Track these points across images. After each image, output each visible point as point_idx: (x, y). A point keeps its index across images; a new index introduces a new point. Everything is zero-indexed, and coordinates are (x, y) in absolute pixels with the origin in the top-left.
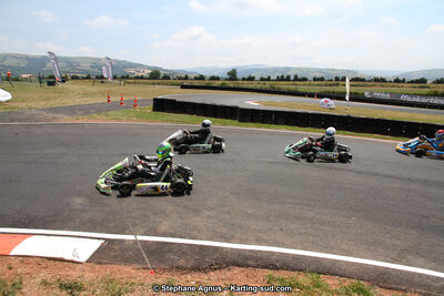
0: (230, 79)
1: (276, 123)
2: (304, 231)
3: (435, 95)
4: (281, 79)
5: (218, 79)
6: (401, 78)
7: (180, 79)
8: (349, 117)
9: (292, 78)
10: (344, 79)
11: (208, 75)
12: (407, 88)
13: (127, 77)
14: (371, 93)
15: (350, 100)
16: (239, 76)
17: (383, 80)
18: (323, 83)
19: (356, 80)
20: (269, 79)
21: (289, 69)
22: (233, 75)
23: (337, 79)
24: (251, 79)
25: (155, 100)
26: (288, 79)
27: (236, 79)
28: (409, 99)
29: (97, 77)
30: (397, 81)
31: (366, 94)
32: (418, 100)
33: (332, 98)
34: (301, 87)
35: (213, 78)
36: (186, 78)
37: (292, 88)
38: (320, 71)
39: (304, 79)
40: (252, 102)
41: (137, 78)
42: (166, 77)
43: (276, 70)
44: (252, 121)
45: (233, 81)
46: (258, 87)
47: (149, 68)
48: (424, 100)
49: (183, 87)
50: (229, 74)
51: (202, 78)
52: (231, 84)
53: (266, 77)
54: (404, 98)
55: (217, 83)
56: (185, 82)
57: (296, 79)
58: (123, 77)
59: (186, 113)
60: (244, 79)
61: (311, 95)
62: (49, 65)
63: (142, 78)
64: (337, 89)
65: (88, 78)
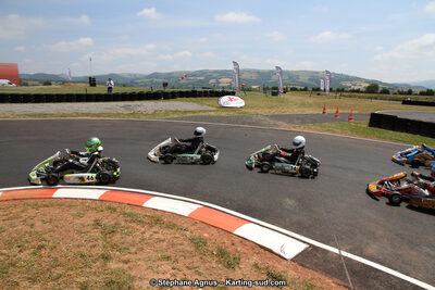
7: (401, 93)
13: (343, 90)
25: (373, 115)
29: (313, 90)
36: (410, 92)
41: (353, 91)
42: (385, 92)
47: (367, 81)
49: (405, 102)
56: (407, 96)
58: (338, 90)
62: (274, 78)
63: (358, 91)
65: (305, 89)
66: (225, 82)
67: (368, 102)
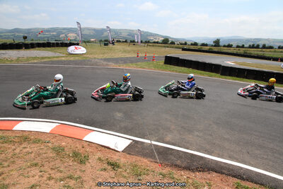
0: (215, 46)
1: (247, 78)
4: (253, 47)
5: (206, 45)
7: (181, 44)
9: (261, 47)
11: (200, 42)
13: (149, 42)
16: (221, 44)
20: (243, 47)
21: (259, 40)
22: (217, 43)
24: (230, 46)
25: (166, 57)
26: (258, 47)
27: (219, 46)
29: (131, 42)
34: (267, 53)
35: (203, 45)
36: (186, 44)
37: (260, 53)
39: (271, 47)
40: (230, 62)
41: (155, 42)
42: (173, 43)
43: (248, 40)
44: (230, 75)
45: (217, 47)
46: (235, 52)
47: (163, 37)
49: (184, 49)
50: (214, 42)
51: (195, 44)
52: (215, 49)
53: (241, 45)
55: (206, 48)
56: (185, 46)
57: (264, 47)
58: (146, 42)
59: (185, 66)
60: (224, 46)
61: (275, 59)
62: (105, 34)
63: (157, 43)
65: (126, 41)
66: (72, 36)
67: (163, 49)
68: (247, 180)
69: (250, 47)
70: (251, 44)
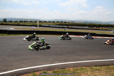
0: (4, 22)
1: (19, 34)
2: (29, 62)
3: (57, 25)
4: (21, 22)
6: (50, 21)
8: (39, 31)
9: (24, 21)
10: (37, 22)
12: (51, 23)
14: (44, 25)
15: (39, 26)
16: (7, 21)
17: (46, 22)
18: (32, 22)
19: (40, 22)
20: (17, 22)
21: (23, 19)
22: (5, 20)
23: (35, 21)
24: (11, 22)
26: (23, 21)
28: (52, 26)
30: (49, 22)
31: (43, 25)
32: (54, 26)
33: (34, 26)
34: (26, 24)
37: (24, 24)
38: (31, 19)
40: (12, 28)
43: (19, 19)
44: (12, 34)
46: (14, 24)
48: (55, 26)
50: (3, 20)
52: (5, 23)
54: (51, 26)
60: (9, 22)
61: (29, 26)
64: (35, 24)
68: (24, 74)
69: (20, 22)
70: (20, 21)
